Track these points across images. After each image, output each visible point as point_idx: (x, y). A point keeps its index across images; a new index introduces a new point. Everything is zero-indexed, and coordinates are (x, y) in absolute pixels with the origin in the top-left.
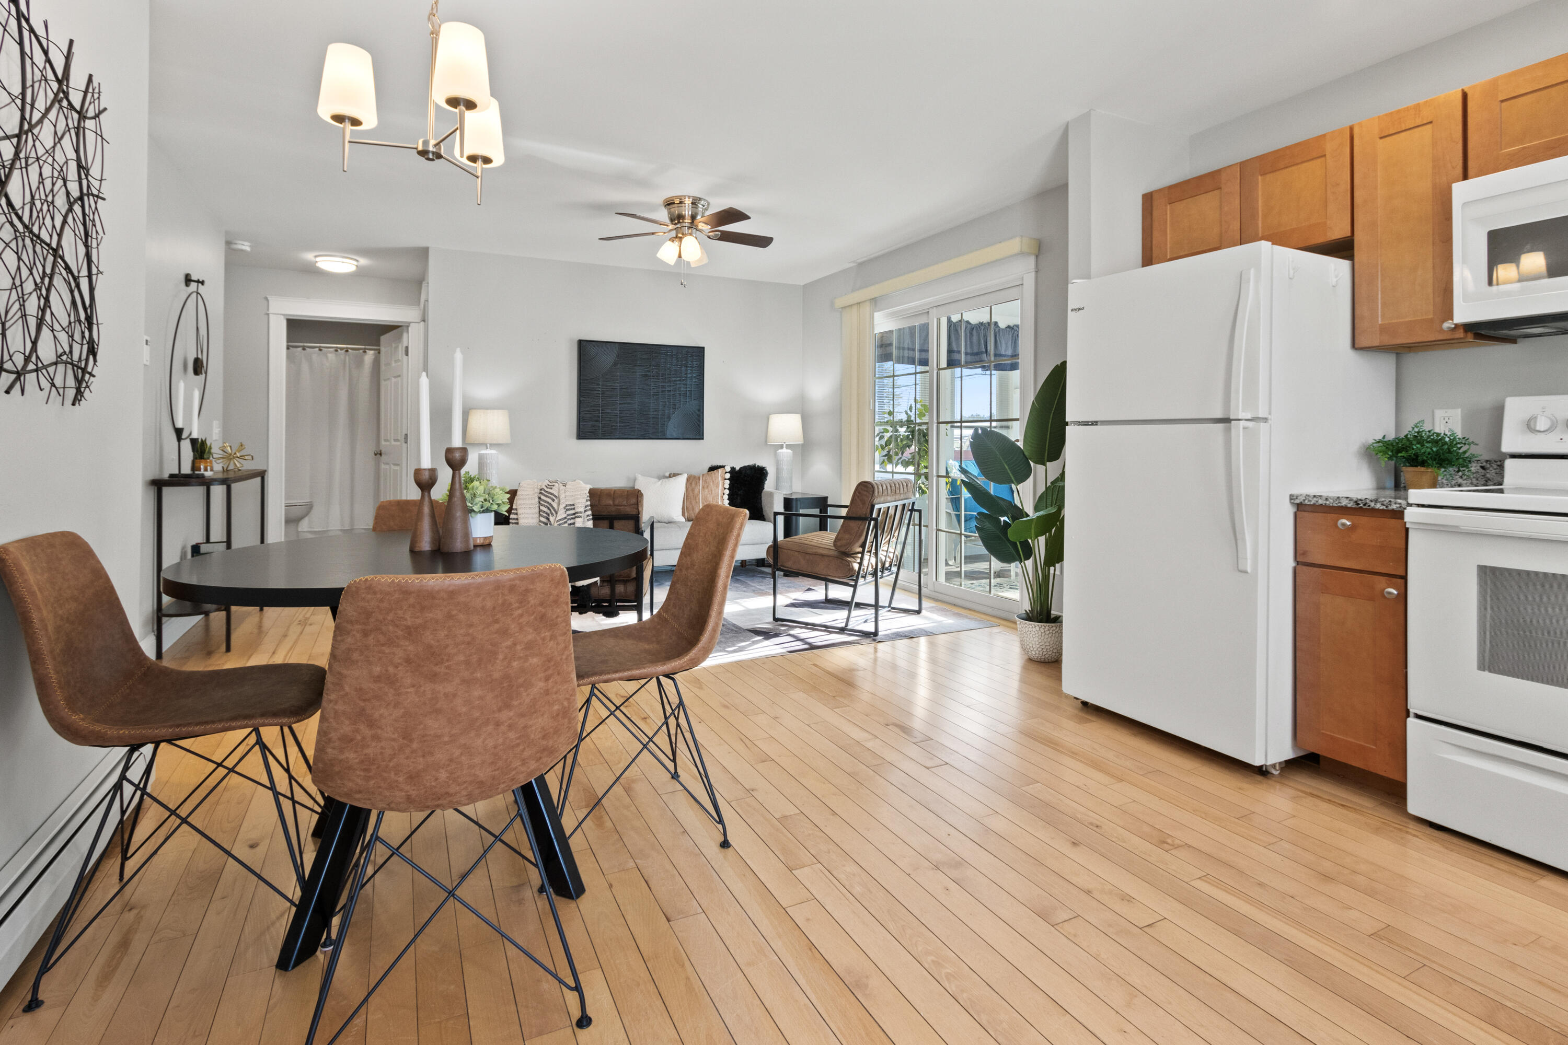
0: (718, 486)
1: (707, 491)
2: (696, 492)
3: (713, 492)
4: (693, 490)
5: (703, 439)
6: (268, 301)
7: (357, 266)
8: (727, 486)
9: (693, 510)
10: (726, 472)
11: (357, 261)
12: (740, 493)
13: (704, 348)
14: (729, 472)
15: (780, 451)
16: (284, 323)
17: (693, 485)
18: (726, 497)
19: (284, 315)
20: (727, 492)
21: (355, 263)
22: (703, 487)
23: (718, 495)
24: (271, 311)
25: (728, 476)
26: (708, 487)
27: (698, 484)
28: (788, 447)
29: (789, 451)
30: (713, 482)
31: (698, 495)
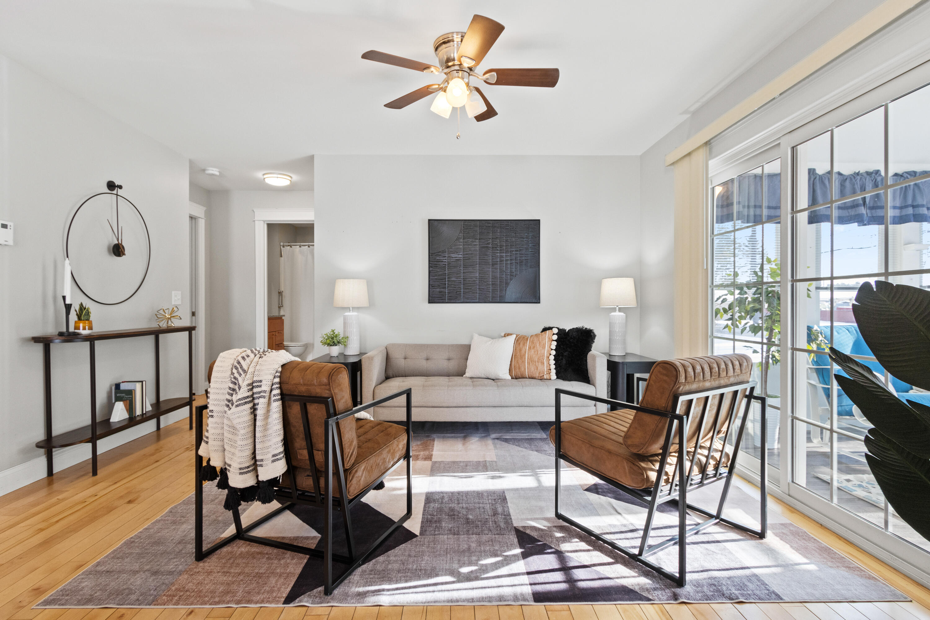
0: (544, 347)
1: (533, 351)
2: (523, 352)
3: (539, 353)
4: (520, 350)
5: (539, 303)
6: (254, 212)
7: (291, 181)
8: (554, 347)
9: (519, 368)
10: (554, 334)
11: (291, 177)
12: (565, 354)
13: (539, 220)
14: (556, 334)
15: (613, 314)
16: (266, 226)
17: (521, 345)
18: (552, 358)
19: (264, 221)
20: (554, 353)
21: (290, 179)
22: (530, 348)
23: (544, 356)
24: (256, 219)
25: (555, 337)
26: (534, 347)
27: (525, 344)
28: (620, 310)
29: (622, 314)
30: (540, 343)
31: (524, 355)
